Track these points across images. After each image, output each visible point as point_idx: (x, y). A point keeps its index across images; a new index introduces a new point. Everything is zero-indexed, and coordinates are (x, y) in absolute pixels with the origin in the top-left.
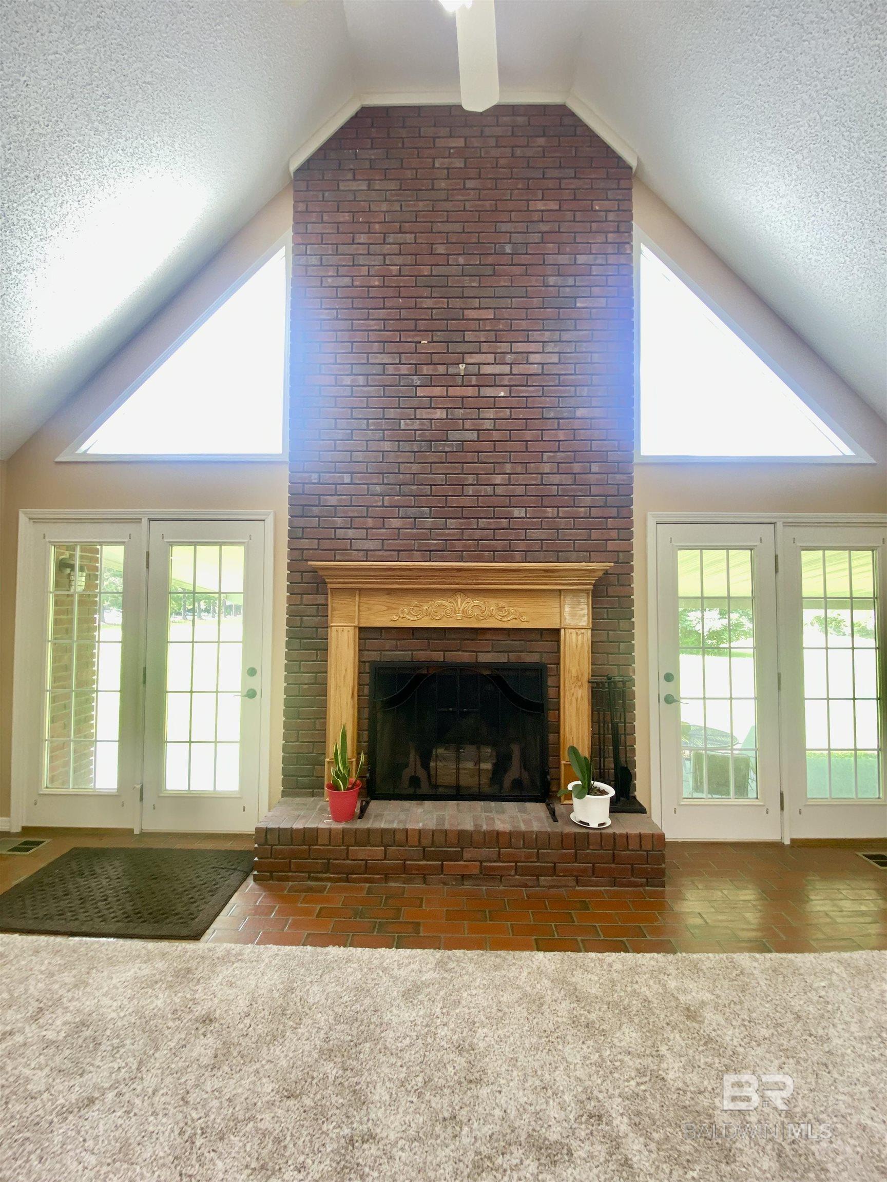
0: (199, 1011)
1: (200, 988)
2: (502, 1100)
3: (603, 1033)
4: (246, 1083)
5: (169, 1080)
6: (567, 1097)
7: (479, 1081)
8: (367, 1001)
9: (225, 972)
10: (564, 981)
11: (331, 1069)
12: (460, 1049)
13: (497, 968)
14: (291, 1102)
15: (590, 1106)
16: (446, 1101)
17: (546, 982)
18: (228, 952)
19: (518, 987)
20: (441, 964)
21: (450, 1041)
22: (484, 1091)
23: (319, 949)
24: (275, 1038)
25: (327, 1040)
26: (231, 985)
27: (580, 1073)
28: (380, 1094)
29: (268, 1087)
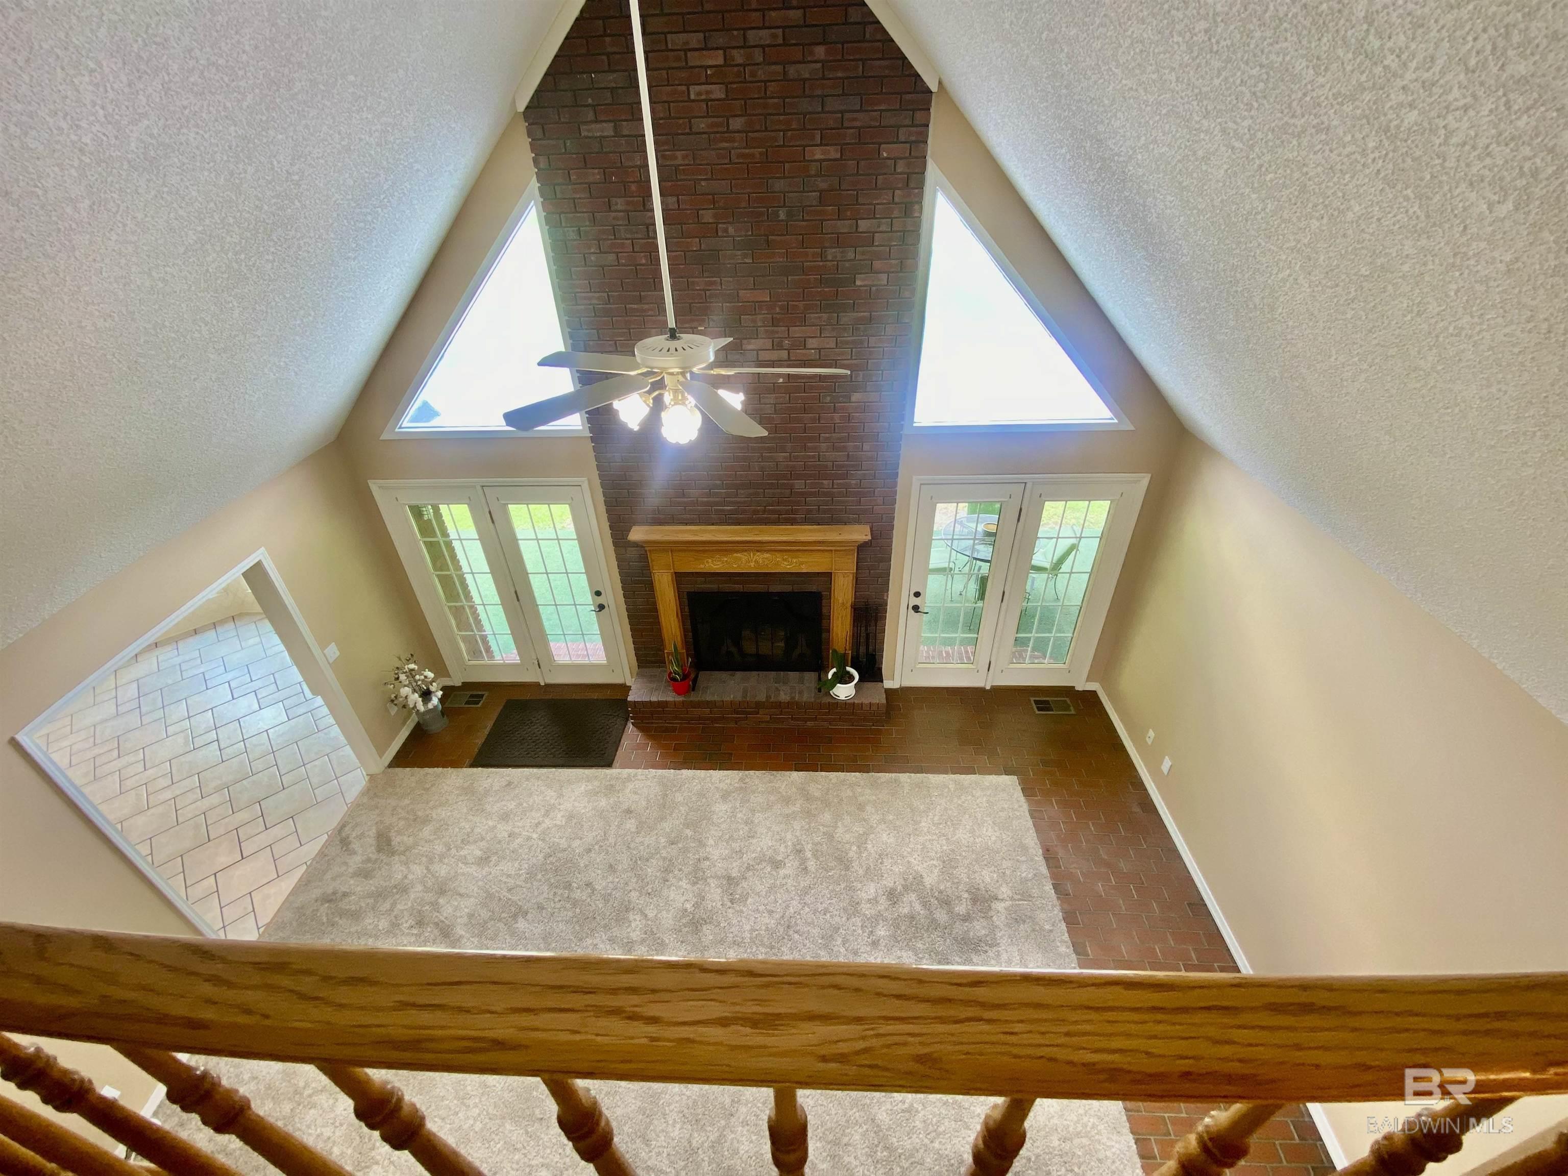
0: (625, 807)
1: (620, 795)
2: (762, 844)
3: (814, 816)
4: (653, 838)
5: (619, 839)
6: (789, 844)
7: (753, 837)
8: (704, 800)
9: (630, 786)
10: (803, 789)
11: (689, 832)
12: (746, 823)
13: (770, 782)
14: (673, 846)
15: (798, 847)
16: (738, 845)
17: (794, 790)
18: (629, 775)
19: (780, 792)
20: (741, 780)
21: (742, 819)
22: (754, 841)
23: (678, 771)
24: (662, 819)
25: (686, 819)
26: (636, 793)
27: (798, 834)
28: (711, 842)
29: (663, 840)
